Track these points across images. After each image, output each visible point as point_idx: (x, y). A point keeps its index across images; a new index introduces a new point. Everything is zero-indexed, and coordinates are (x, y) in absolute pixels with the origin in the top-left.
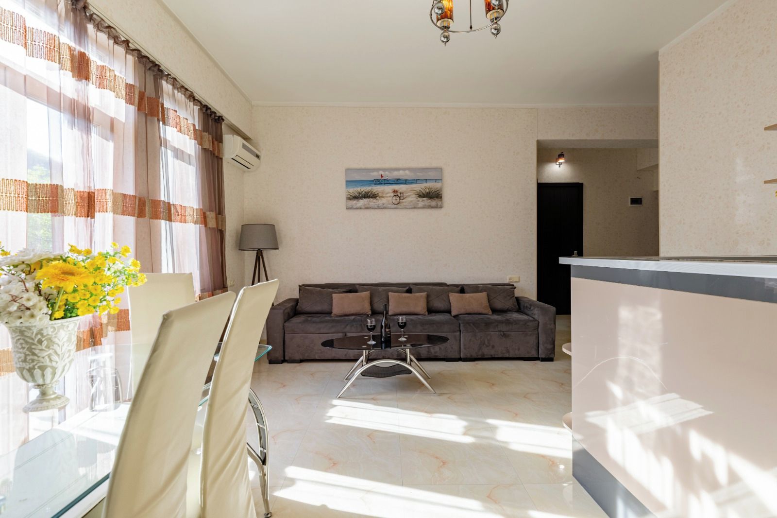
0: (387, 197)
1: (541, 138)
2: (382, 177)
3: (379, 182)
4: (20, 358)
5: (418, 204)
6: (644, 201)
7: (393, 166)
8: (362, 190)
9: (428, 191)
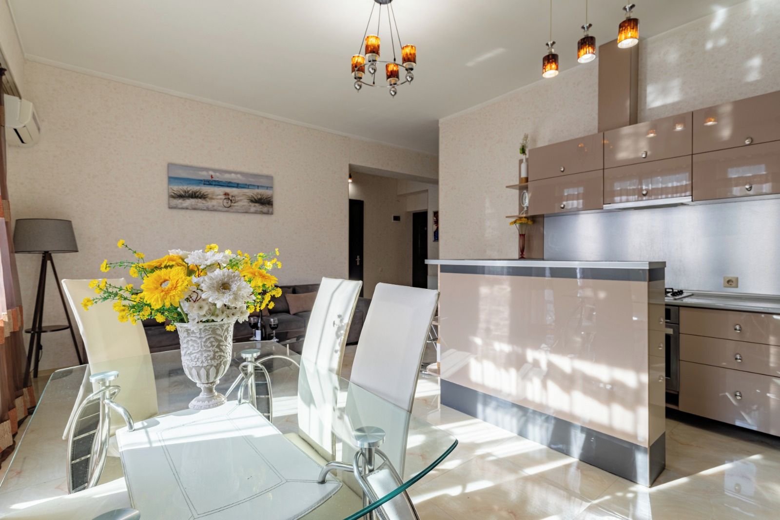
0: (218, 199)
1: (352, 163)
2: (212, 177)
3: (209, 183)
4: (209, 356)
5: (249, 209)
6: (401, 219)
7: (224, 167)
8: (189, 189)
9: (259, 197)
